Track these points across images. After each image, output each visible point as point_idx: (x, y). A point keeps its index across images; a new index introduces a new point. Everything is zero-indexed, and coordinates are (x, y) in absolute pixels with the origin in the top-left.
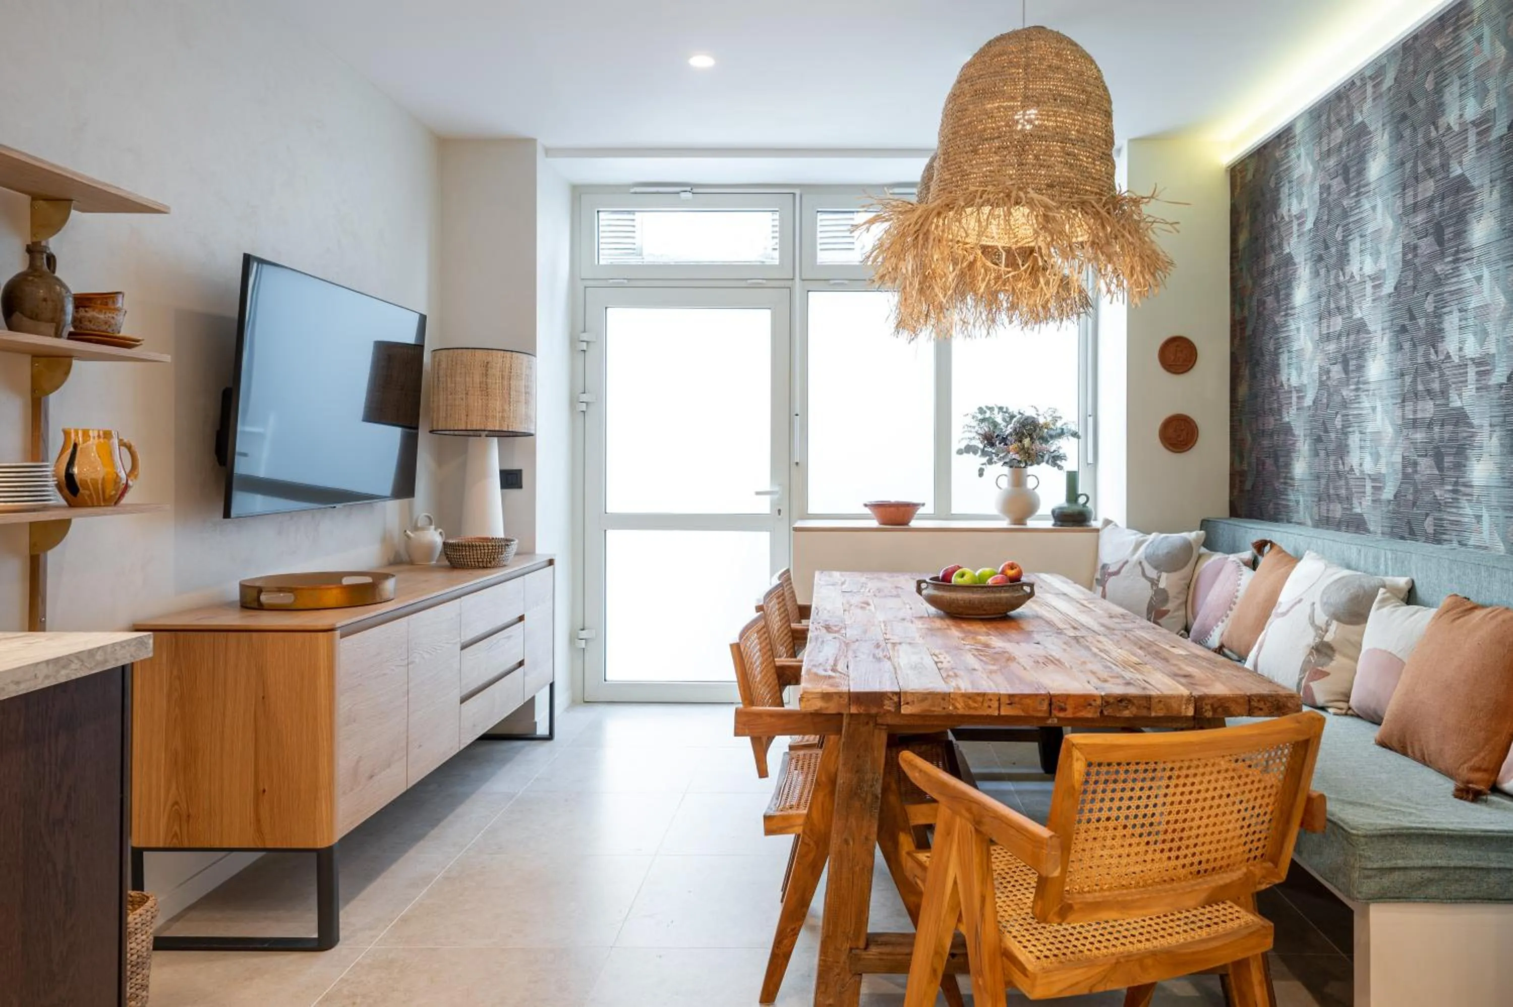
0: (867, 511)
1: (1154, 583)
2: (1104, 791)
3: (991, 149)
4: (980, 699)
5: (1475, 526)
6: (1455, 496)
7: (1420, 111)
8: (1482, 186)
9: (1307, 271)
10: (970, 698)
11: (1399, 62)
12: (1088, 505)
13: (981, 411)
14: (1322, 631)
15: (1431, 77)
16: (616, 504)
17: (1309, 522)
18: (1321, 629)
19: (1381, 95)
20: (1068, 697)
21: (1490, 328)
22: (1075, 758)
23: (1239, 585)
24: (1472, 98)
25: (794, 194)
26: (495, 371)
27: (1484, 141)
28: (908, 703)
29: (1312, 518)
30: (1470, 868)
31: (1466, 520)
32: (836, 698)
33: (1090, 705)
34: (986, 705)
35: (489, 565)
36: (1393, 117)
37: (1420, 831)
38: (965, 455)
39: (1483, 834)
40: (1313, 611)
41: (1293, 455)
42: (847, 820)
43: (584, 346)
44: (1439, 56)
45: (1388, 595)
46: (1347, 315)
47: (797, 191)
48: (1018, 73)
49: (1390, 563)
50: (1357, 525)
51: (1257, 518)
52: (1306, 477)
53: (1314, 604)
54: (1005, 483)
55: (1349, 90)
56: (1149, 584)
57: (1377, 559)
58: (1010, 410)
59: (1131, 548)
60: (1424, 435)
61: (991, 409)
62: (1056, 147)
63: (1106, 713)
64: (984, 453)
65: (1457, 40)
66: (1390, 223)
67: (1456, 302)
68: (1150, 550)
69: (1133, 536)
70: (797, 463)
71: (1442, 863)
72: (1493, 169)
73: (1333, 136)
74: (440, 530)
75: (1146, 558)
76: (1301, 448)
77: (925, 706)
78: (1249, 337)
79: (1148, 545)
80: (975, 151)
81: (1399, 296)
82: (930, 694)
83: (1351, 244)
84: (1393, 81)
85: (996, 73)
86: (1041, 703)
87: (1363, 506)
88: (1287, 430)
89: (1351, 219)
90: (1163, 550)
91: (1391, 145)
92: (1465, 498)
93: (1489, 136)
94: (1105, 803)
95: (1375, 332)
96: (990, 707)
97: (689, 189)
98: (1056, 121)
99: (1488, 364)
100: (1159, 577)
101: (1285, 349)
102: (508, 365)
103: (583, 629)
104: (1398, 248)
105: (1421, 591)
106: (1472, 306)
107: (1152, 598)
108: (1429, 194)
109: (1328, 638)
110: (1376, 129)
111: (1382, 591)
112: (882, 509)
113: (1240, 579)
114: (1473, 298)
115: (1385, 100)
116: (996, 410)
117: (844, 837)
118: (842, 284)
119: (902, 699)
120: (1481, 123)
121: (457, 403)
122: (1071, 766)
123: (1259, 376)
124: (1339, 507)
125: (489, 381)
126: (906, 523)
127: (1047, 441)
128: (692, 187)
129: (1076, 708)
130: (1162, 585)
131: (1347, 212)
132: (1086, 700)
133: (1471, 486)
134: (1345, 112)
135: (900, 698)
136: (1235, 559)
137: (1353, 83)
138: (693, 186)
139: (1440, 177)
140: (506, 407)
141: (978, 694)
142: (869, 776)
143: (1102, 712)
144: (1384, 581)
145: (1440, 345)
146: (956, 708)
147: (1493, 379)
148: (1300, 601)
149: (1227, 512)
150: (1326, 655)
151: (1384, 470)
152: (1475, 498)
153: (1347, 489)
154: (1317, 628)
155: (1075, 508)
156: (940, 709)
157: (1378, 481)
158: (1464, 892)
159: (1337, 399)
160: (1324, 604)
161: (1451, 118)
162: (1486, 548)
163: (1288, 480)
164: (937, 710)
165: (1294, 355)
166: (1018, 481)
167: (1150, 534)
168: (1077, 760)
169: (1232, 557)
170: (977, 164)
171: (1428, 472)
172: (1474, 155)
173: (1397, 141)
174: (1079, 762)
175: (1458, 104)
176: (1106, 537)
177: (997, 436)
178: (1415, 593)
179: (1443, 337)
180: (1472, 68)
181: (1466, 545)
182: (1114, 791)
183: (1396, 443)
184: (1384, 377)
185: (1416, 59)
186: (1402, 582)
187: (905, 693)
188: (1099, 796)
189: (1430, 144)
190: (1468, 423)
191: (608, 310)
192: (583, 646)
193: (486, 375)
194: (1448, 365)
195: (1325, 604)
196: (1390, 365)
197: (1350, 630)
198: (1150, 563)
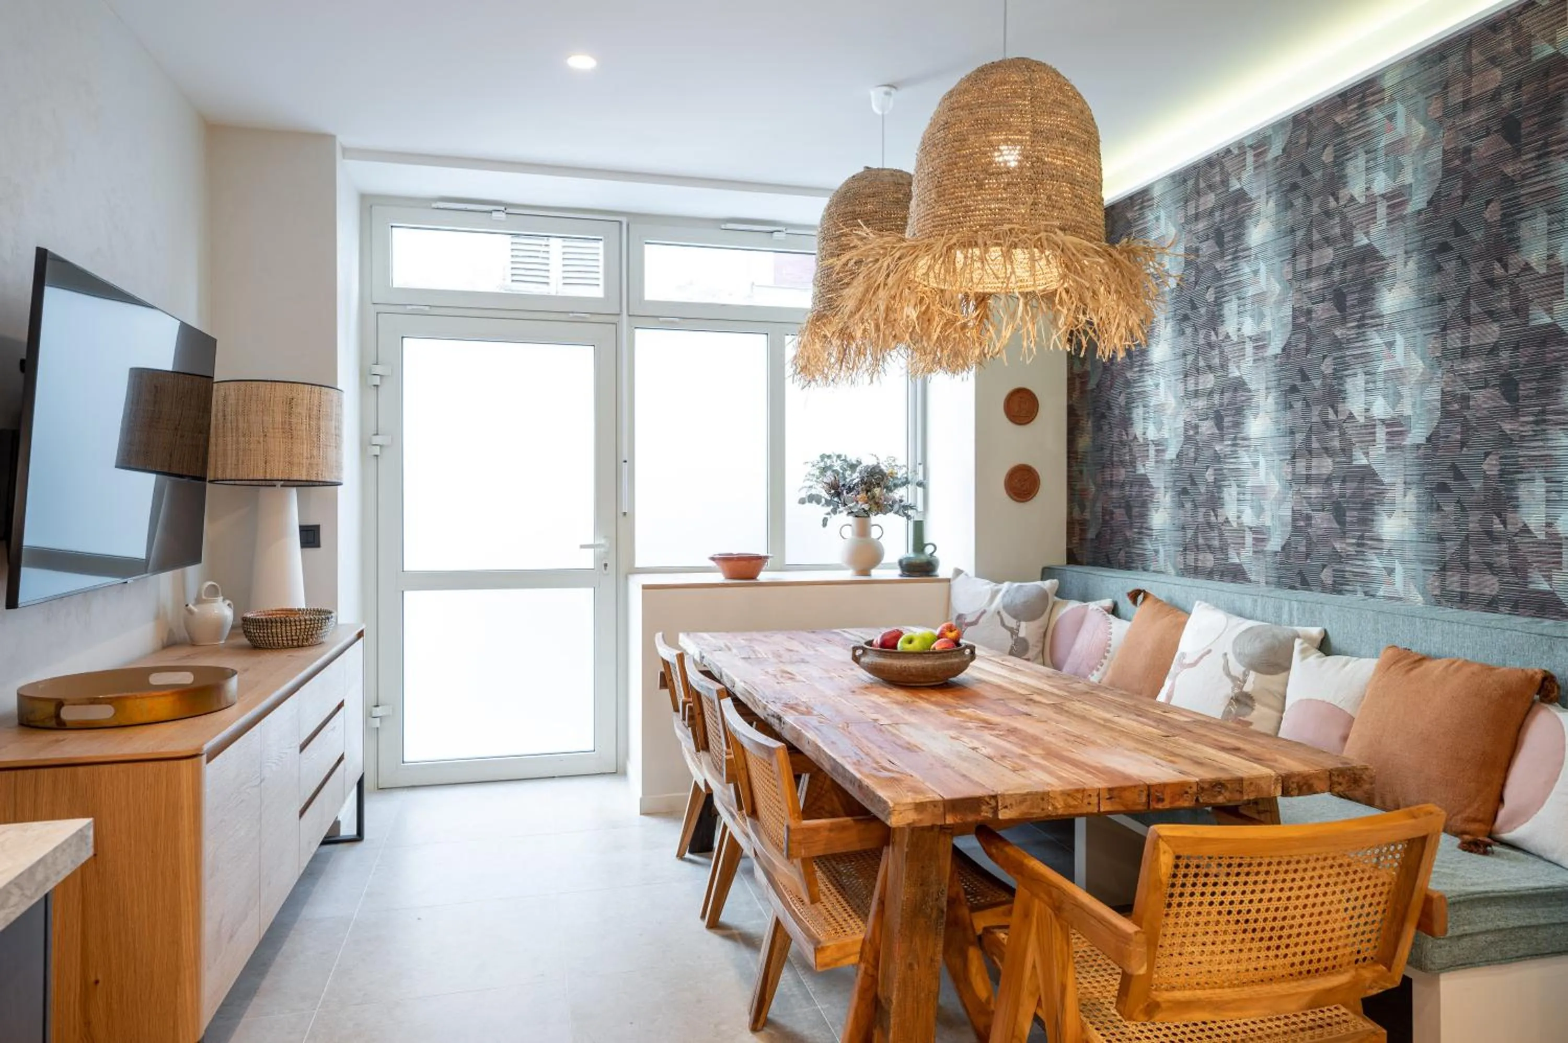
0: (713, 564)
1: (1014, 632)
2: (1194, 885)
3: (1000, 184)
4: (1080, 796)
5: (1387, 578)
6: (1359, 549)
7: (1316, 181)
8: (1395, 256)
9: (1169, 329)
10: (1069, 795)
11: (1289, 134)
12: (935, 554)
13: (823, 457)
14: (1239, 682)
15: (1329, 150)
16: (414, 561)
17: (1172, 571)
18: (1238, 679)
19: (1265, 164)
20: (1165, 785)
21: (1405, 391)
22: (1162, 851)
23: (1111, 634)
24: (1382, 173)
25: (620, 223)
26: (302, 410)
27: (1396, 215)
28: (1006, 807)
29: (1175, 567)
30: (1527, 927)
31: (1374, 572)
32: (930, 808)
33: (1187, 793)
34: (1086, 801)
35: (305, 643)
36: (1280, 186)
37: (1482, 896)
38: (807, 504)
39: (1534, 892)
40: (1227, 662)
41: (1150, 505)
42: (911, 942)
43: (377, 380)
44: (1339, 130)
45: (1306, 645)
46: (1219, 374)
47: (624, 220)
48: (1025, 105)
49: (1295, 613)
50: (1237, 574)
51: (1102, 566)
52: (1167, 527)
53: (1225, 654)
54: (848, 533)
55: (1223, 157)
56: (1009, 633)
57: (1278, 610)
58: (848, 459)
59: (988, 597)
60: (1321, 491)
61: (829, 457)
62: (1066, 187)
63: (1201, 801)
64: (828, 503)
65: (1362, 116)
66: (1277, 288)
67: (1361, 365)
68: (1008, 599)
69: (986, 586)
70: (625, 514)
71: (1502, 924)
72: (1409, 241)
73: (1202, 200)
74: (228, 602)
75: (1004, 607)
76: (1162, 499)
77: (1024, 808)
78: (1092, 391)
79: (1004, 596)
80: (980, 186)
81: (1288, 356)
82: (1028, 794)
83: (1226, 305)
84: (1280, 152)
85: (998, 103)
86: (1139, 795)
87: (1242, 556)
88: (1144, 482)
89: (1226, 282)
90: (1020, 599)
91: (1277, 213)
92: (1372, 551)
93: (1404, 209)
94: (1195, 897)
95: (1258, 390)
96: (1089, 804)
97: (503, 208)
98: (1065, 161)
99: (1402, 426)
100: (1019, 626)
101: (1140, 404)
102: (316, 403)
103: (377, 706)
104: (1287, 311)
105: (1336, 640)
106: (1381, 369)
107: (1012, 647)
108: (1327, 261)
109: (1248, 688)
110: (1259, 197)
111: (1298, 642)
112: (731, 563)
113: (1110, 628)
114: (1384, 362)
115: (1270, 168)
116: (835, 459)
117: (908, 961)
118: (672, 322)
119: (1000, 804)
120: (1393, 197)
121: (252, 446)
122: (1157, 859)
123: (1106, 428)
124: (1210, 557)
125: (294, 420)
126: (754, 577)
127: (891, 491)
128: (506, 207)
129: (1173, 798)
130: (1022, 634)
131: (1220, 274)
132: (1181, 789)
133: (1381, 540)
134: (1218, 179)
135: (997, 802)
136: (1096, 607)
137: (1228, 151)
138: (507, 205)
139: (1342, 245)
140: (315, 452)
141: (1077, 791)
142: (934, 889)
143: (1197, 800)
144: (1296, 632)
145: (1340, 405)
146: (1055, 808)
147: (1408, 439)
148: (1209, 651)
149: (1063, 559)
150: (1246, 705)
151: (1268, 523)
152: (1385, 552)
153: (1221, 540)
154: (1234, 679)
155: (923, 558)
156: (1039, 811)
157: (1260, 535)
158: (1517, 951)
159: (1208, 453)
160: (1238, 656)
161: (1356, 189)
162: (1400, 599)
163: (1144, 530)
164: (1037, 813)
165: (1151, 410)
166: (863, 531)
167: (1001, 582)
168: (1165, 852)
169: (1092, 605)
170: (983, 200)
171: (1325, 526)
172: (1384, 226)
173: (1286, 209)
174: (1167, 855)
175: (1364, 177)
176: (958, 586)
177: (844, 485)
178: (1329, 643)
179: (1344, 398)
180: (1382, 144)
181: (1373, 596)
182: (1205, 885)
183: (1285, 498)
184: (1268, 434)
185: (1310, 132)
186: (1315, 632)
187: (1003, 795)
188: (1189, 889)
189: (1328, 214)
190: (1376, 480)
191: (405, 340)
192: (378, 725)
193: (290, 414)
194: (1349, 425)
195: (1240, 654)
196: (1277, 422)
197: (1272, 681)
198: (1009, 614)
